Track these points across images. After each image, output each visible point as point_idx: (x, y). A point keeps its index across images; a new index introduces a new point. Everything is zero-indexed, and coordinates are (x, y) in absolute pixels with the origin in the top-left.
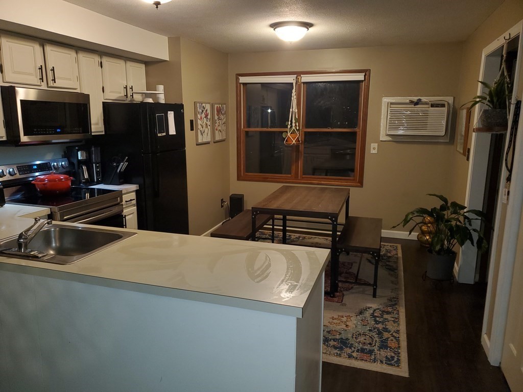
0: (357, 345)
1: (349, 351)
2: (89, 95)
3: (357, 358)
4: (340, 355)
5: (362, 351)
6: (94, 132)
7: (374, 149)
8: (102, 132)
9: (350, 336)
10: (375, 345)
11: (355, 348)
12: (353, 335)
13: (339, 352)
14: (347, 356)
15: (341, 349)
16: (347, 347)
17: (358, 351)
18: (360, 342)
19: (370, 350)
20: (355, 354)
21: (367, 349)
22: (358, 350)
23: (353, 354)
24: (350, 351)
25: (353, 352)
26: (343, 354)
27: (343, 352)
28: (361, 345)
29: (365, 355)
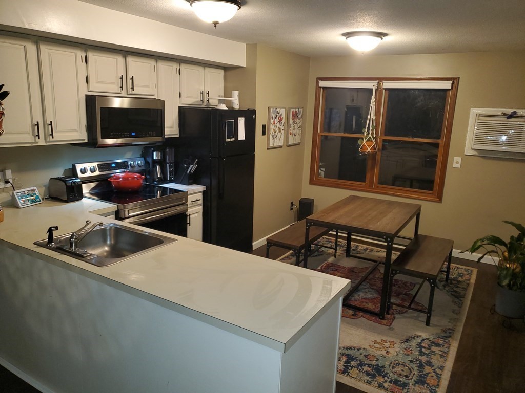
0: (391, 374)
1: (381, 380)
2: (164, 101)
3: (387, 389)
4: (369, 383)
5: (396, 382)
6: (167, 135)
7: (457, 163)
8: (177, 134)
9: (387, 364)
10: (411, 379)
11: (388, 378)
12: (391, 363)
13: (370, 379)
14: (377, 386)
15: (373, 376)
16: (380, 375)
17: (390, 382)
18: (396, 372)
19: (404, 383)
20: (386, 385)
21: (401, 381)
22: (391, 380)
23: (384, 384)
24: (383, 380)
25: (386, 382)
26: (374, 382)
27: (375, 379)
28: (396, 376)
29: (397, 387)
